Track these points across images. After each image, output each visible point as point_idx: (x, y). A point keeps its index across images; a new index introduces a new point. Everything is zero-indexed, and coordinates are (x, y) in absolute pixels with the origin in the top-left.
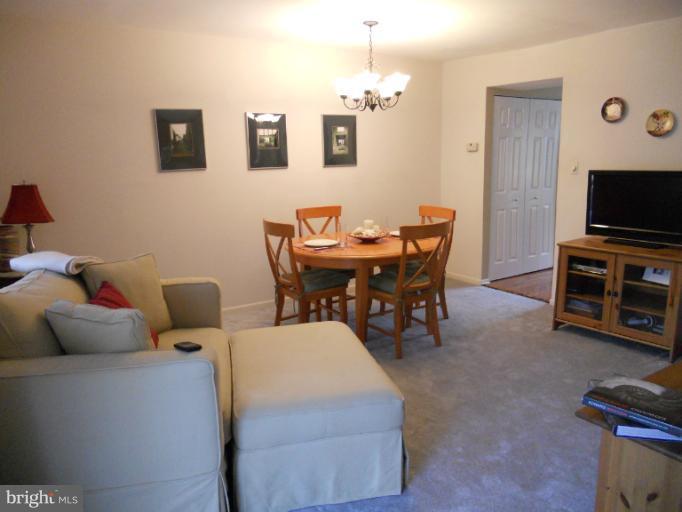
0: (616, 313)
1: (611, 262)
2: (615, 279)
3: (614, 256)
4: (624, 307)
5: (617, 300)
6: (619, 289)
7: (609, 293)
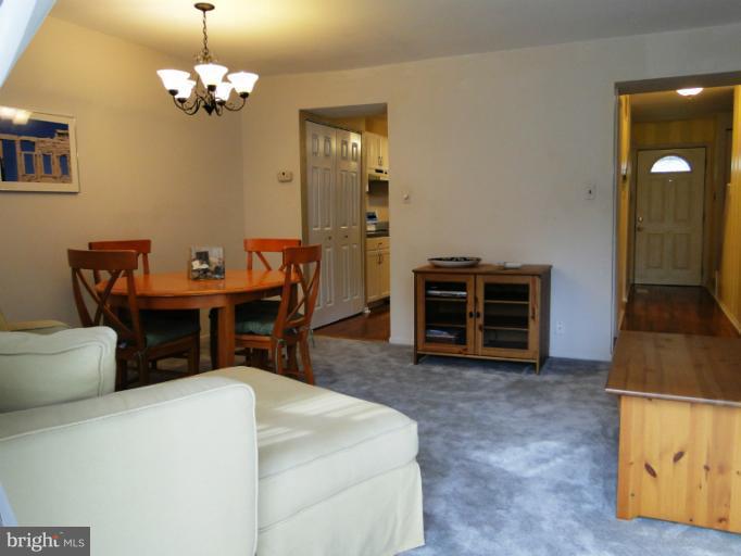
0: (480, 335)
1: (470, 284)
2: (476, 300)
3: (472, 277)
4: (487, 327)
5: (480, 321)
6: (481, 309)
7: (471, 315)
